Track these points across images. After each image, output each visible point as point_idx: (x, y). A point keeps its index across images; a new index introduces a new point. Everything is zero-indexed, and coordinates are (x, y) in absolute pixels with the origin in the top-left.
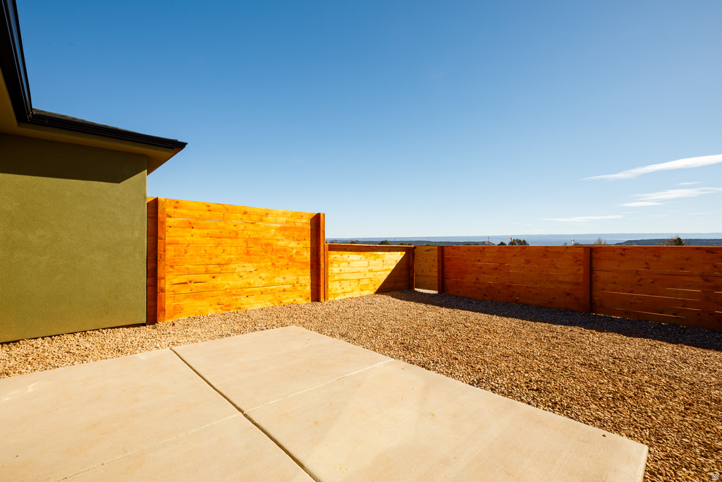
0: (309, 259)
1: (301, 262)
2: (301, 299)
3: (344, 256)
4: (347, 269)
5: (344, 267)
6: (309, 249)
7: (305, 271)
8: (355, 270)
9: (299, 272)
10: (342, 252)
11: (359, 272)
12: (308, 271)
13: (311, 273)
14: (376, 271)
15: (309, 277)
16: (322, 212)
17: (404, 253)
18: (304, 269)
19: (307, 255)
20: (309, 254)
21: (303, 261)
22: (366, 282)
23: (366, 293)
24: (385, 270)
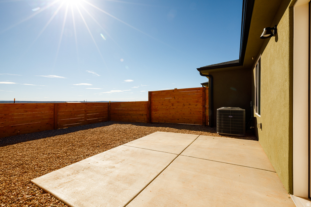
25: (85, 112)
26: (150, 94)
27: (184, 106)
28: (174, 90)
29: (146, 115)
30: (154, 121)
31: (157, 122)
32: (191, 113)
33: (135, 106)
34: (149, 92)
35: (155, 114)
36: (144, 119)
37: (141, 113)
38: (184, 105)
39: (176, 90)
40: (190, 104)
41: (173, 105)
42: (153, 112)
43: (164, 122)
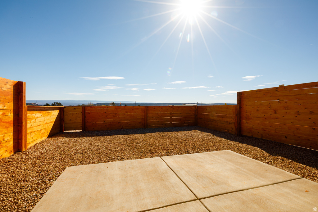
0: (12, 119)
1: (6, 122)
2: (7, 153)
3: (33, 115)
4: (35, 124)
5: (34, 122)
6: (12, 110)
7: (9, 129)
8: (38, 124)
9: (5, 131)
10: (32, 112)
11: (40, 125)
12: (11, 129)
13: (13, 130)
14: (48, 123)
15: (12, 134)
16: (24, 82)
17: (59, 111)
18: (8, 127)
19: (10, 116)
20: (12, 114)
21: (7, 121)
22: (43, 131)
23: (43, 139)
24: (52, 122)
25: (171, 115)
26: (240, 95)
27: (299, 115)
28: (277, 88)
29: (234, 123)
30: (245, 134)
31: (250, 135)
32: (314, 129)
33: (221, 111)
34: (238, 93)
35: (247, 125)
36: (232, 129)
37: (228, 120)
38: (298, 113)
39: (282, 87)
40: (311, 113)
41: (275, 111)
42: (244, 121)
43: (260, 137)
